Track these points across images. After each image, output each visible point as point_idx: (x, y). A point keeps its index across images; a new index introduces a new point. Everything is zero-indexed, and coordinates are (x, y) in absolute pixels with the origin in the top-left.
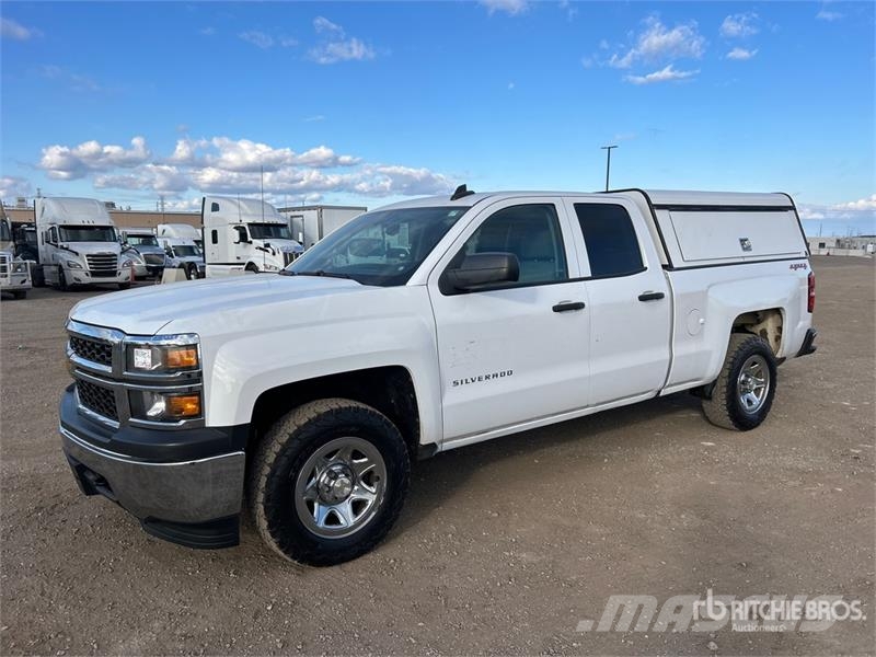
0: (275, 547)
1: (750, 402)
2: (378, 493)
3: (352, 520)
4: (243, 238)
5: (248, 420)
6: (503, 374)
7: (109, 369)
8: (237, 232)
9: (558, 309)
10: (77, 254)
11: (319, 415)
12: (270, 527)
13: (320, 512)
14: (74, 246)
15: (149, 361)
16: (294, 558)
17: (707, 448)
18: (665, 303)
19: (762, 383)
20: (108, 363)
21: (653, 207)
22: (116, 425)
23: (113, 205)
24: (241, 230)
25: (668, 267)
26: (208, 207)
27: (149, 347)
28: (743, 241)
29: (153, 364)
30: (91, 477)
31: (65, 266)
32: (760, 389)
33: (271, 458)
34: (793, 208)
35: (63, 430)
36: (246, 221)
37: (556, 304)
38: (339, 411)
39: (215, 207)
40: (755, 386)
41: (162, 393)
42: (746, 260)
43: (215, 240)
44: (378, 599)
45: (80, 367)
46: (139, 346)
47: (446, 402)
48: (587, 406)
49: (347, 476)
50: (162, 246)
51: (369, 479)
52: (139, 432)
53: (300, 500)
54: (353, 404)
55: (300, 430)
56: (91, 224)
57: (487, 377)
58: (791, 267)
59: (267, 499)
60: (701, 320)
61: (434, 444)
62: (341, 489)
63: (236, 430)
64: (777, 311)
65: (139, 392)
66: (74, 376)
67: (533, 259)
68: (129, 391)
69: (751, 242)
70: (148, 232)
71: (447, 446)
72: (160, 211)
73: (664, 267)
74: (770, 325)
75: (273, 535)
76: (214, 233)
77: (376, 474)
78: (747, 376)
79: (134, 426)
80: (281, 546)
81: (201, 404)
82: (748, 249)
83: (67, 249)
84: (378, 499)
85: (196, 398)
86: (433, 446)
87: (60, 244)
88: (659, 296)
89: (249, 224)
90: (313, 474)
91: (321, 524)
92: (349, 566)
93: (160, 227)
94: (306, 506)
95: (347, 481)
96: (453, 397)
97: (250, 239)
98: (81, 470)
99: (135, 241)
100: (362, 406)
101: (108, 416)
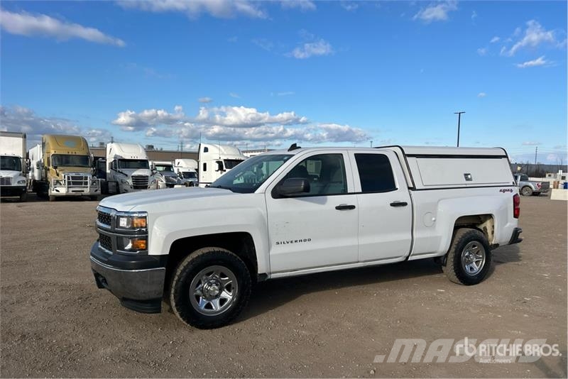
0: (179, 317)
1: (471, 269)
2: (233, 295)
3: (219, 308)
4: (221, 168)
5: (167, 252)
6: (305, 240)
7: (109, 227)
8: (217, 165)
9: (338, 208)
10: (127, 175)
11: (204, 254)
12: (176, 305)
13: (203, 302)
14: (126, 171)
15: (126, 223)
16: (188, 323)
17: (441, 293)
18: (408, 208)
19: (480, 258)
20: (110, 225)
21: (406, 156)
22: (111, 253)
23: (152, 147)
24: (220, 163)
25: (413, 189)
26: (202, 149)
27: (126, 217)
28: (466, 175)
29: (127, 225)
30: (101, 279)
31: (120, 182)
32: (479, 261)
33: (178, 273)
34: (506, 156)
35: (91, 257)
36: (223, 158)
37: (338, 205)
38: (214, 252)
39: (206, 150)
40: (475, 260)
41: (131, 238)
42: (468, 186)
43: (205, 169)
44: (222, 343)
45: (99, 227)
46: (123, 217)
47: (272, 253)
48: (358, 262)
49: (217, 285)
50: (176, 172)
51: (229, 288)
52: (120, 256)
53: (192, 295)
54: (221, 250)
55: (193, 261)
56: (136, 158)
57: (296, 241)
58: (501, 191)
59: (176, 292)
60: (433, 219)
61: (265, 274)
62: (214, 291)
63: (162, 257)
64: (490, 216)
65: (122, 238)
66: (98, 232)
67: (337, 182)
68: (117, 237)
69: (473, 175)
70: (170, 163)
71: (273, 276)
72: (180, 150)
73: (409, 188)
74: (488, 224)
75: (178, 310)
76: (205, 165)
77: (232, 286)
78: (470, 253)
79: (119, 253)
80: (181, 316)
81: (147, 244)
82: (470, 180)
83: (121, 173)
84: (233, 299)
85: (144, 241)
86: (264, 275)
87: (118, 169)
88: (405, 204)
89: (225, 160)
90: (200, 283)
91: (203, 308)
92: (215, 330)
93: (177, 161)
94: (195, 298)
95: (216, 287)
96: (275, 250)
97: (224, 168)
98: (97, 275)
99: (161, 169)
100: (226, 251)
101: (109, 250)
